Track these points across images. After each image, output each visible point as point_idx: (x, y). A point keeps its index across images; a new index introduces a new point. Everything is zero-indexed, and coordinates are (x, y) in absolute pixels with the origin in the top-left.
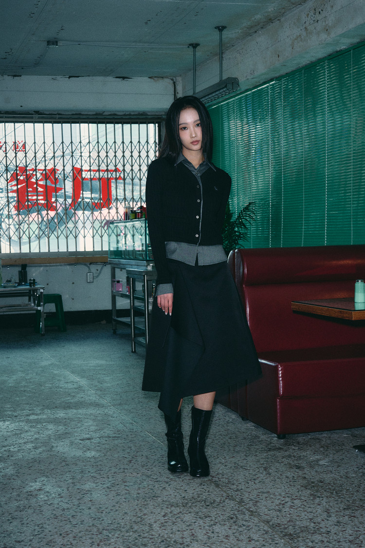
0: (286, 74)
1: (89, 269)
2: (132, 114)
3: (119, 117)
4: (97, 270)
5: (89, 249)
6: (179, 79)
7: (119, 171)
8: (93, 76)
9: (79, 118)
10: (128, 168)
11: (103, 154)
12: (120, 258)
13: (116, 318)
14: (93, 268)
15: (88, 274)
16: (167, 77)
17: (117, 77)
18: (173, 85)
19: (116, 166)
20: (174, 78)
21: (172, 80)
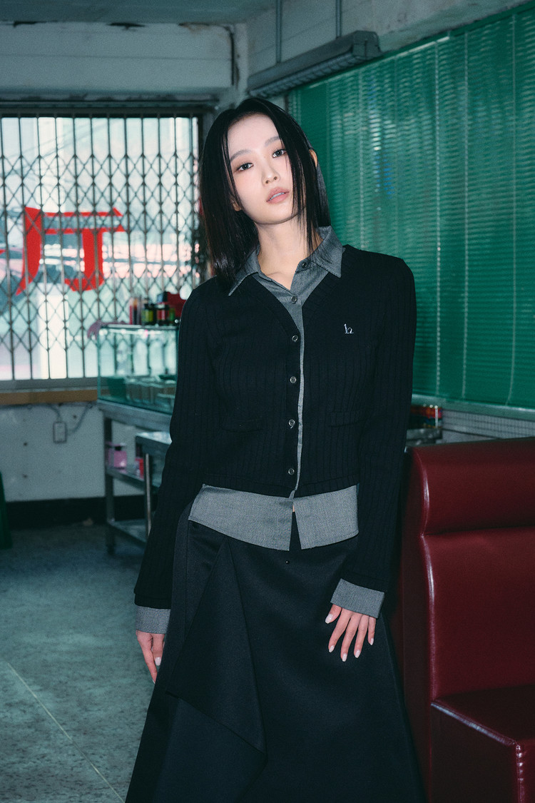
0: (476, 21)
1: (59, 415)
2: (145, 97)
3: (119, 104)
4: (75, 417)
5: (59, 373)
6: (242, 30)
7: (118, 214)
8: (64, 21)
9: (36, 107)
10: (136, 207)
11: (85, 181)
12: (122, 401)
13: (112, 522)
14: (67, 413)
15: (57, 425)
16: (216, 24)
17: (113, 24)
18: (229, 41)
19: (111, 204)
20: (232, 26)
21: (227, 29)
